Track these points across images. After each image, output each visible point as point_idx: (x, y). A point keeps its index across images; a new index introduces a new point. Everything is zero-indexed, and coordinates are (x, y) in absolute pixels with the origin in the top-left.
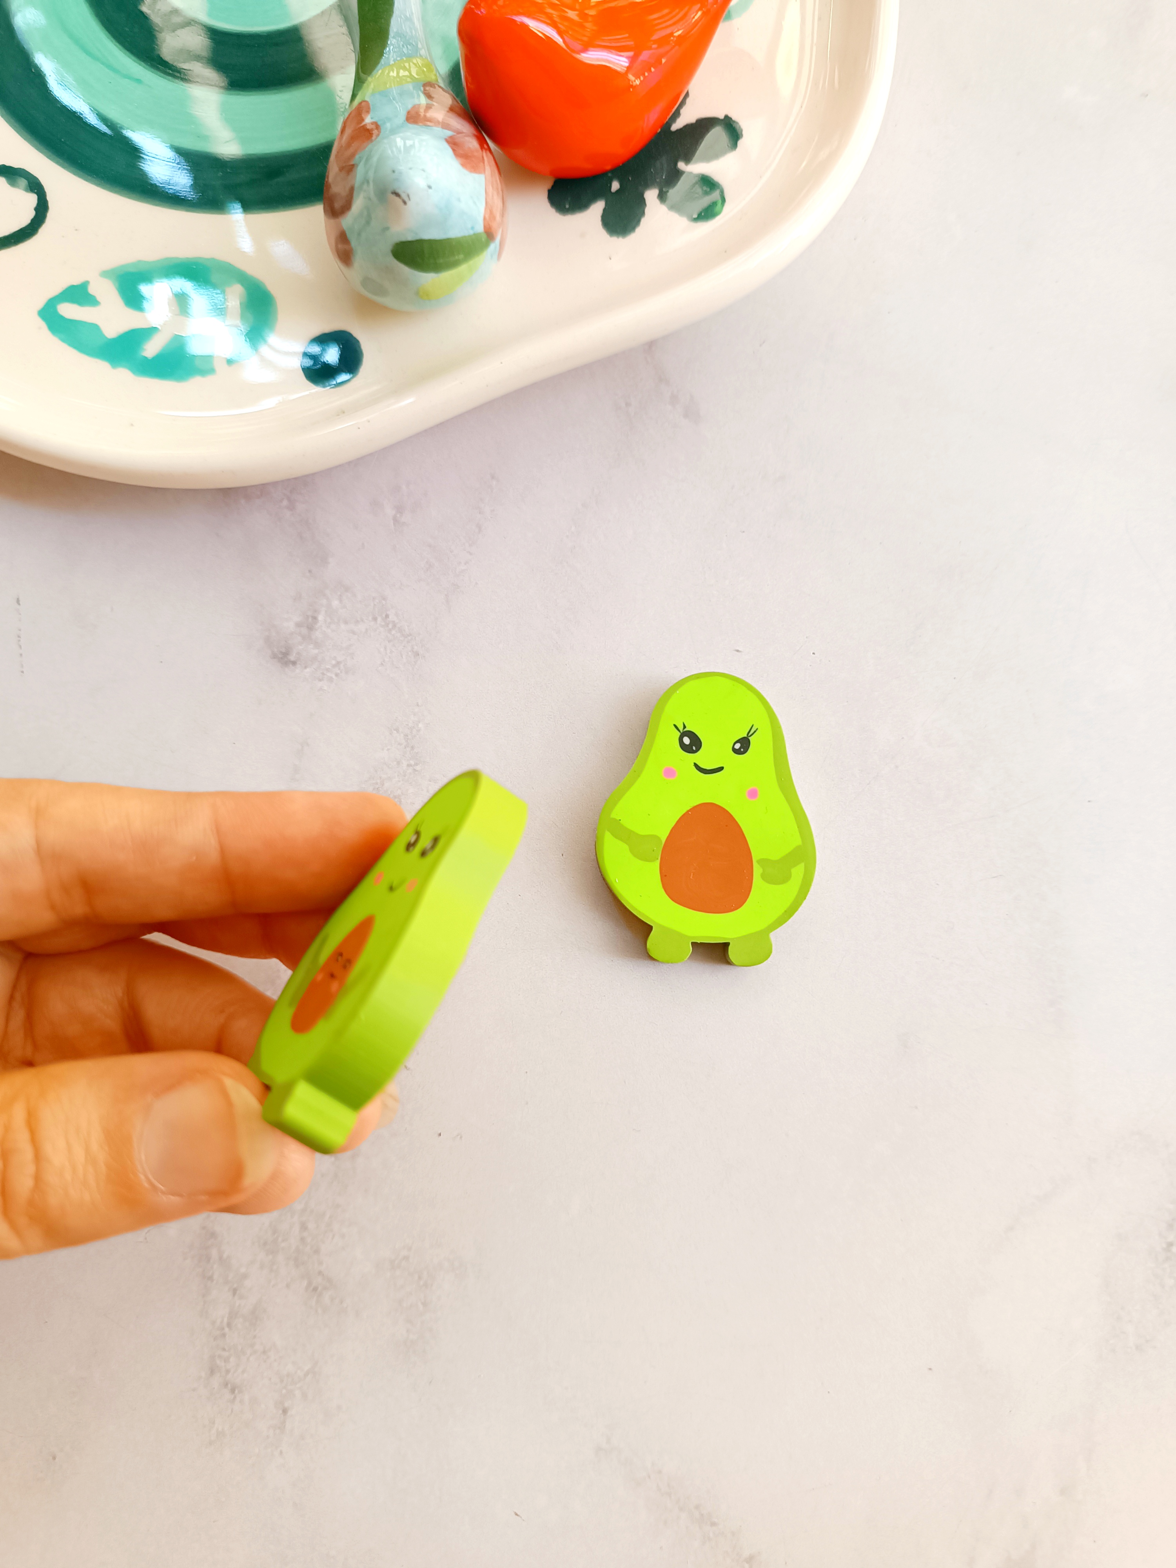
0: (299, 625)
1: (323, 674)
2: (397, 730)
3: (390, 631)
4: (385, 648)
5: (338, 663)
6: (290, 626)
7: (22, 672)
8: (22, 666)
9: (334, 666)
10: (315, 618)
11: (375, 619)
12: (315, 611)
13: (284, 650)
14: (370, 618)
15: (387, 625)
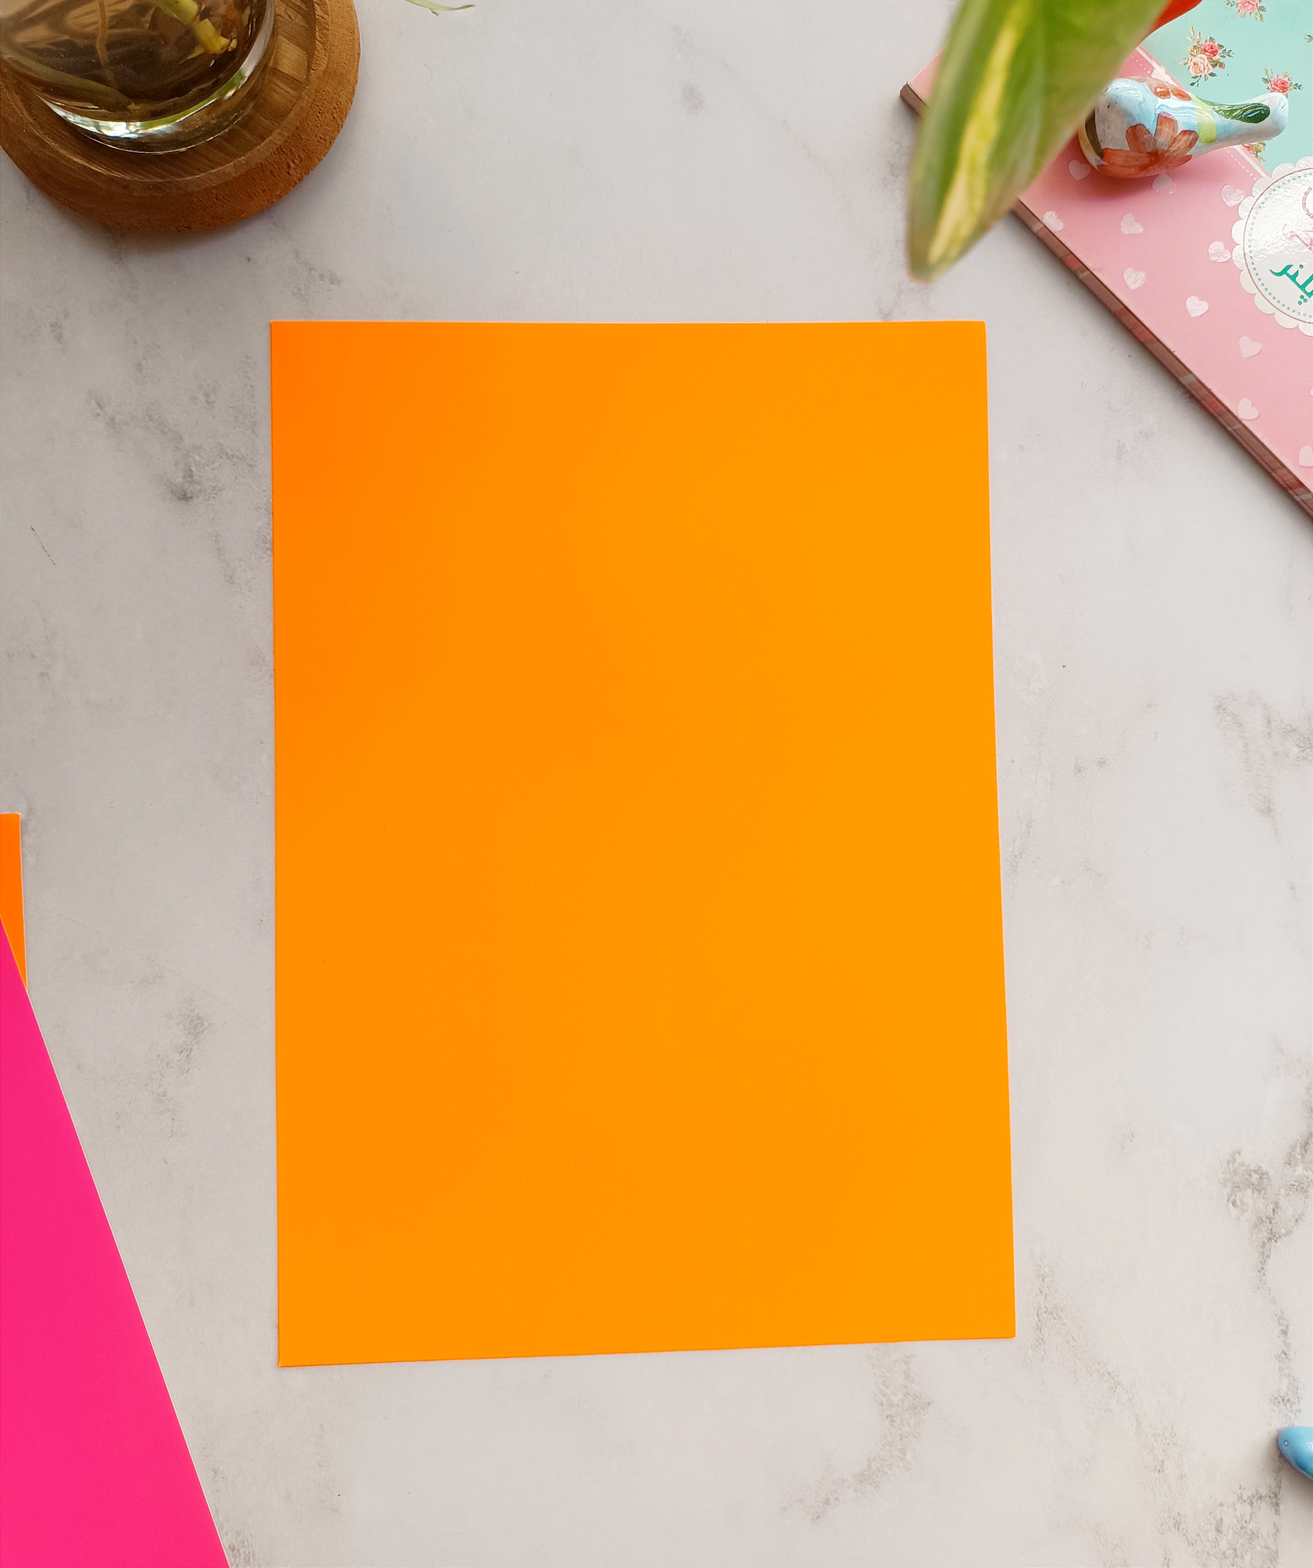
0: (184, 477)
1: (209, 497)
2: (260, 508)
3: (232, 460)
4: (234, 470)
5: (214, 488)
6: (180, 480)
7: (54, 564)
8: (53, 561)
9: (212, 490)
10: (191, 470)
11: (221, 457)
12: (189, 466)
13: (183, 493)
14: (219, 458)
15: (229, 458)
